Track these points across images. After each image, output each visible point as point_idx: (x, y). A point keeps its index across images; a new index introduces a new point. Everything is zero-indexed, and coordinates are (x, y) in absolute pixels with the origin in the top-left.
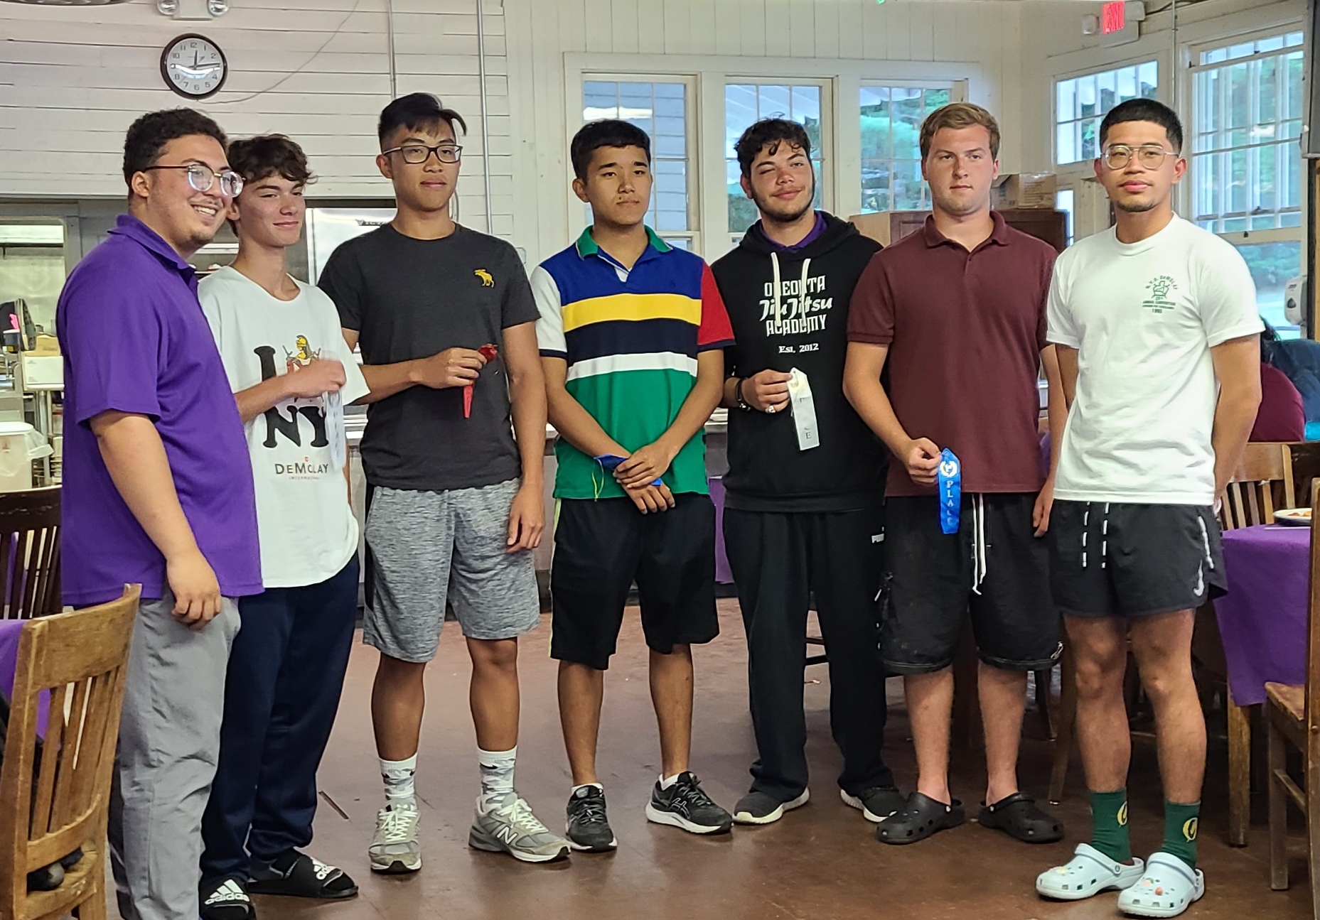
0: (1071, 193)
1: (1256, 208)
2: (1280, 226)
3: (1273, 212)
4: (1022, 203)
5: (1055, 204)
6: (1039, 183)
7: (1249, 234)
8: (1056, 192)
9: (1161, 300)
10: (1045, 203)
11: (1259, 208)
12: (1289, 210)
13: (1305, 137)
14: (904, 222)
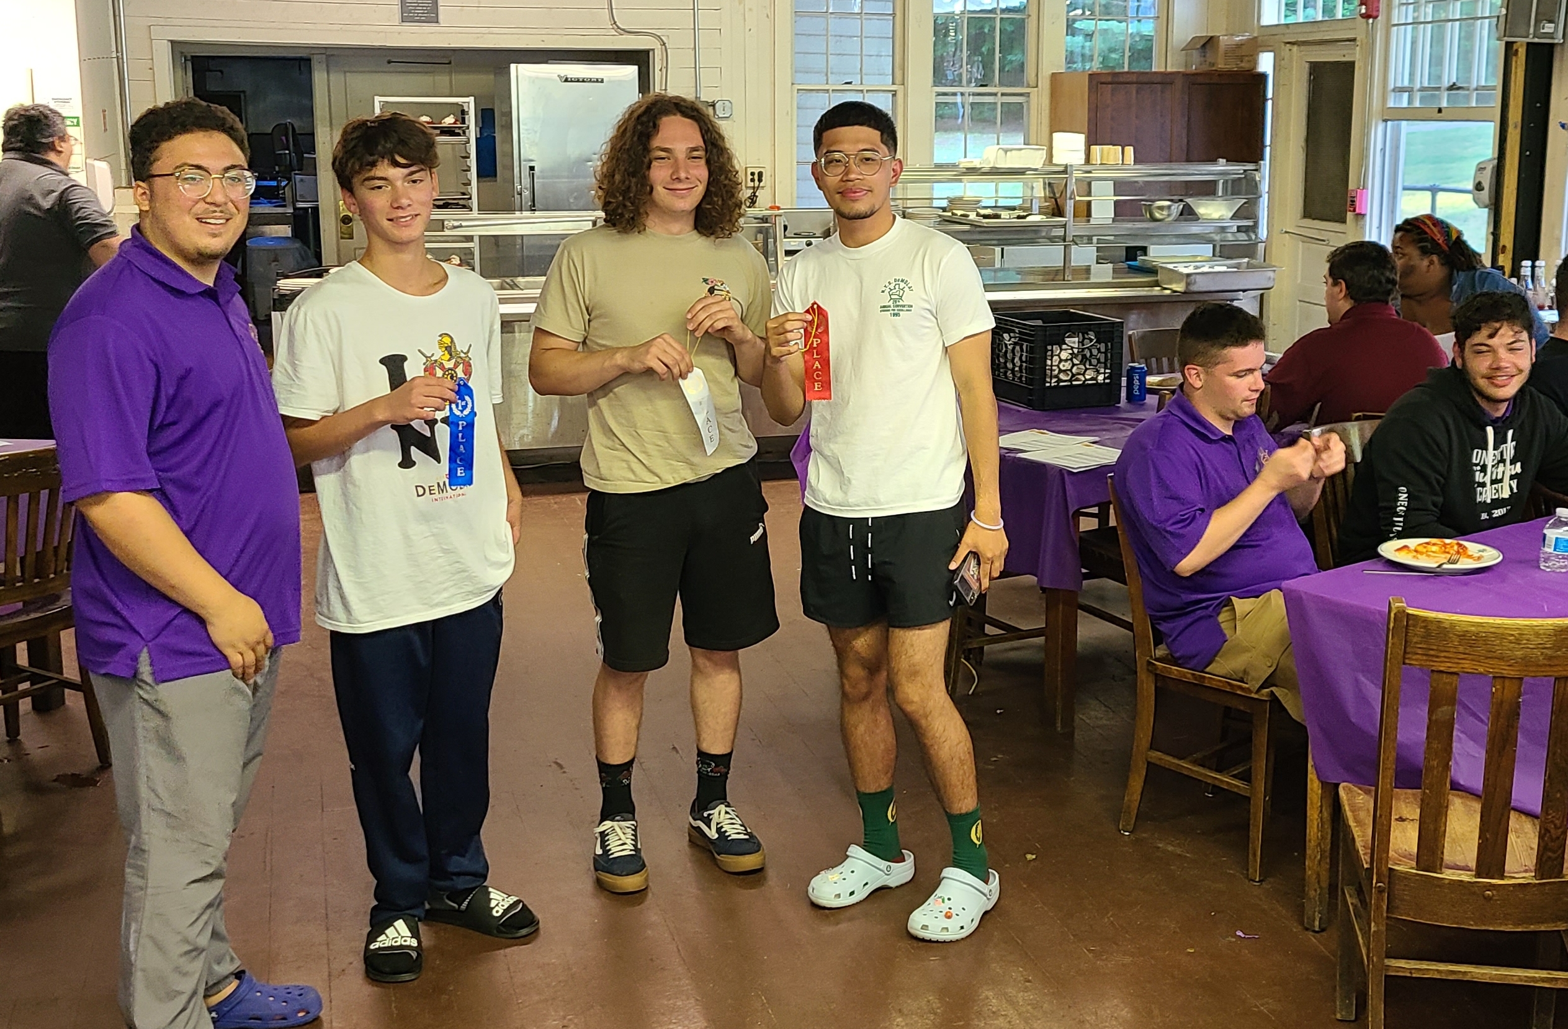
0: (1271, 54)
1: (1451, 84)
2: (1474, 105)
3: (1468, 90)
4: (1221, 65)
5: (1255, 67)
6: (1240, 45)
7: (1443, 110)
8: (1258, 55)
9: (898, 304)
10: (1245, 65)
11: (1454, 84)
12: (1484, 88)
13: (1502, 20)
14: (1102, 83)
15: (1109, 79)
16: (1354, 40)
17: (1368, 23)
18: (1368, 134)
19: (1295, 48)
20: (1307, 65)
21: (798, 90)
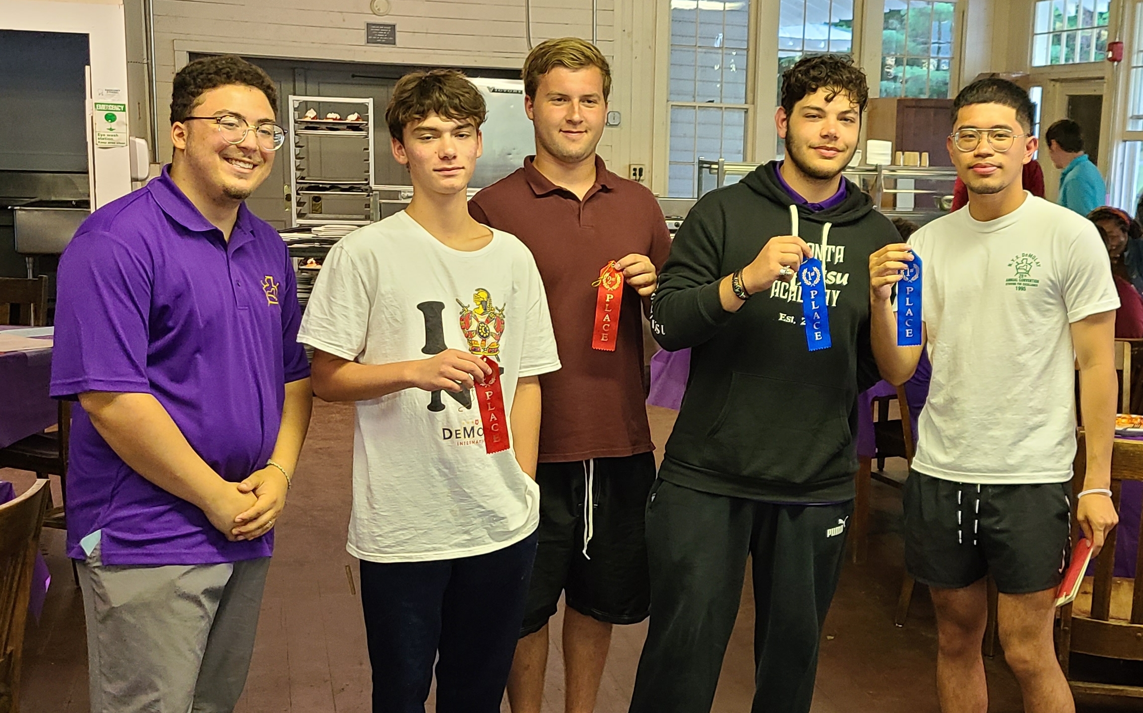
0: (1040, 89)
9: (1024, 278)
14: (907, 107)
15: (914, 104)
16: (1102, 78)
17: (1113, 66)
18: (1111, 151)
19: (1058, 85)
20: (1067, 98)
21: (672, 105)
